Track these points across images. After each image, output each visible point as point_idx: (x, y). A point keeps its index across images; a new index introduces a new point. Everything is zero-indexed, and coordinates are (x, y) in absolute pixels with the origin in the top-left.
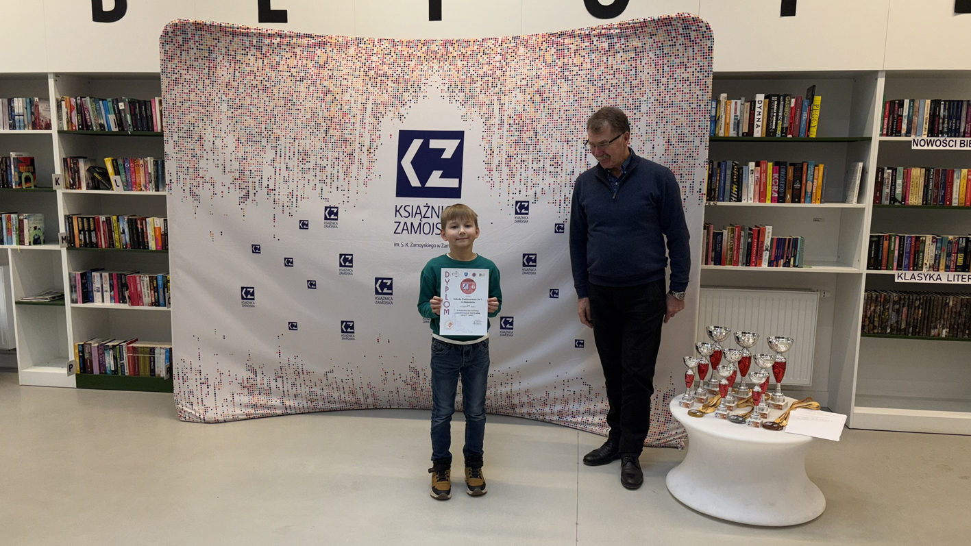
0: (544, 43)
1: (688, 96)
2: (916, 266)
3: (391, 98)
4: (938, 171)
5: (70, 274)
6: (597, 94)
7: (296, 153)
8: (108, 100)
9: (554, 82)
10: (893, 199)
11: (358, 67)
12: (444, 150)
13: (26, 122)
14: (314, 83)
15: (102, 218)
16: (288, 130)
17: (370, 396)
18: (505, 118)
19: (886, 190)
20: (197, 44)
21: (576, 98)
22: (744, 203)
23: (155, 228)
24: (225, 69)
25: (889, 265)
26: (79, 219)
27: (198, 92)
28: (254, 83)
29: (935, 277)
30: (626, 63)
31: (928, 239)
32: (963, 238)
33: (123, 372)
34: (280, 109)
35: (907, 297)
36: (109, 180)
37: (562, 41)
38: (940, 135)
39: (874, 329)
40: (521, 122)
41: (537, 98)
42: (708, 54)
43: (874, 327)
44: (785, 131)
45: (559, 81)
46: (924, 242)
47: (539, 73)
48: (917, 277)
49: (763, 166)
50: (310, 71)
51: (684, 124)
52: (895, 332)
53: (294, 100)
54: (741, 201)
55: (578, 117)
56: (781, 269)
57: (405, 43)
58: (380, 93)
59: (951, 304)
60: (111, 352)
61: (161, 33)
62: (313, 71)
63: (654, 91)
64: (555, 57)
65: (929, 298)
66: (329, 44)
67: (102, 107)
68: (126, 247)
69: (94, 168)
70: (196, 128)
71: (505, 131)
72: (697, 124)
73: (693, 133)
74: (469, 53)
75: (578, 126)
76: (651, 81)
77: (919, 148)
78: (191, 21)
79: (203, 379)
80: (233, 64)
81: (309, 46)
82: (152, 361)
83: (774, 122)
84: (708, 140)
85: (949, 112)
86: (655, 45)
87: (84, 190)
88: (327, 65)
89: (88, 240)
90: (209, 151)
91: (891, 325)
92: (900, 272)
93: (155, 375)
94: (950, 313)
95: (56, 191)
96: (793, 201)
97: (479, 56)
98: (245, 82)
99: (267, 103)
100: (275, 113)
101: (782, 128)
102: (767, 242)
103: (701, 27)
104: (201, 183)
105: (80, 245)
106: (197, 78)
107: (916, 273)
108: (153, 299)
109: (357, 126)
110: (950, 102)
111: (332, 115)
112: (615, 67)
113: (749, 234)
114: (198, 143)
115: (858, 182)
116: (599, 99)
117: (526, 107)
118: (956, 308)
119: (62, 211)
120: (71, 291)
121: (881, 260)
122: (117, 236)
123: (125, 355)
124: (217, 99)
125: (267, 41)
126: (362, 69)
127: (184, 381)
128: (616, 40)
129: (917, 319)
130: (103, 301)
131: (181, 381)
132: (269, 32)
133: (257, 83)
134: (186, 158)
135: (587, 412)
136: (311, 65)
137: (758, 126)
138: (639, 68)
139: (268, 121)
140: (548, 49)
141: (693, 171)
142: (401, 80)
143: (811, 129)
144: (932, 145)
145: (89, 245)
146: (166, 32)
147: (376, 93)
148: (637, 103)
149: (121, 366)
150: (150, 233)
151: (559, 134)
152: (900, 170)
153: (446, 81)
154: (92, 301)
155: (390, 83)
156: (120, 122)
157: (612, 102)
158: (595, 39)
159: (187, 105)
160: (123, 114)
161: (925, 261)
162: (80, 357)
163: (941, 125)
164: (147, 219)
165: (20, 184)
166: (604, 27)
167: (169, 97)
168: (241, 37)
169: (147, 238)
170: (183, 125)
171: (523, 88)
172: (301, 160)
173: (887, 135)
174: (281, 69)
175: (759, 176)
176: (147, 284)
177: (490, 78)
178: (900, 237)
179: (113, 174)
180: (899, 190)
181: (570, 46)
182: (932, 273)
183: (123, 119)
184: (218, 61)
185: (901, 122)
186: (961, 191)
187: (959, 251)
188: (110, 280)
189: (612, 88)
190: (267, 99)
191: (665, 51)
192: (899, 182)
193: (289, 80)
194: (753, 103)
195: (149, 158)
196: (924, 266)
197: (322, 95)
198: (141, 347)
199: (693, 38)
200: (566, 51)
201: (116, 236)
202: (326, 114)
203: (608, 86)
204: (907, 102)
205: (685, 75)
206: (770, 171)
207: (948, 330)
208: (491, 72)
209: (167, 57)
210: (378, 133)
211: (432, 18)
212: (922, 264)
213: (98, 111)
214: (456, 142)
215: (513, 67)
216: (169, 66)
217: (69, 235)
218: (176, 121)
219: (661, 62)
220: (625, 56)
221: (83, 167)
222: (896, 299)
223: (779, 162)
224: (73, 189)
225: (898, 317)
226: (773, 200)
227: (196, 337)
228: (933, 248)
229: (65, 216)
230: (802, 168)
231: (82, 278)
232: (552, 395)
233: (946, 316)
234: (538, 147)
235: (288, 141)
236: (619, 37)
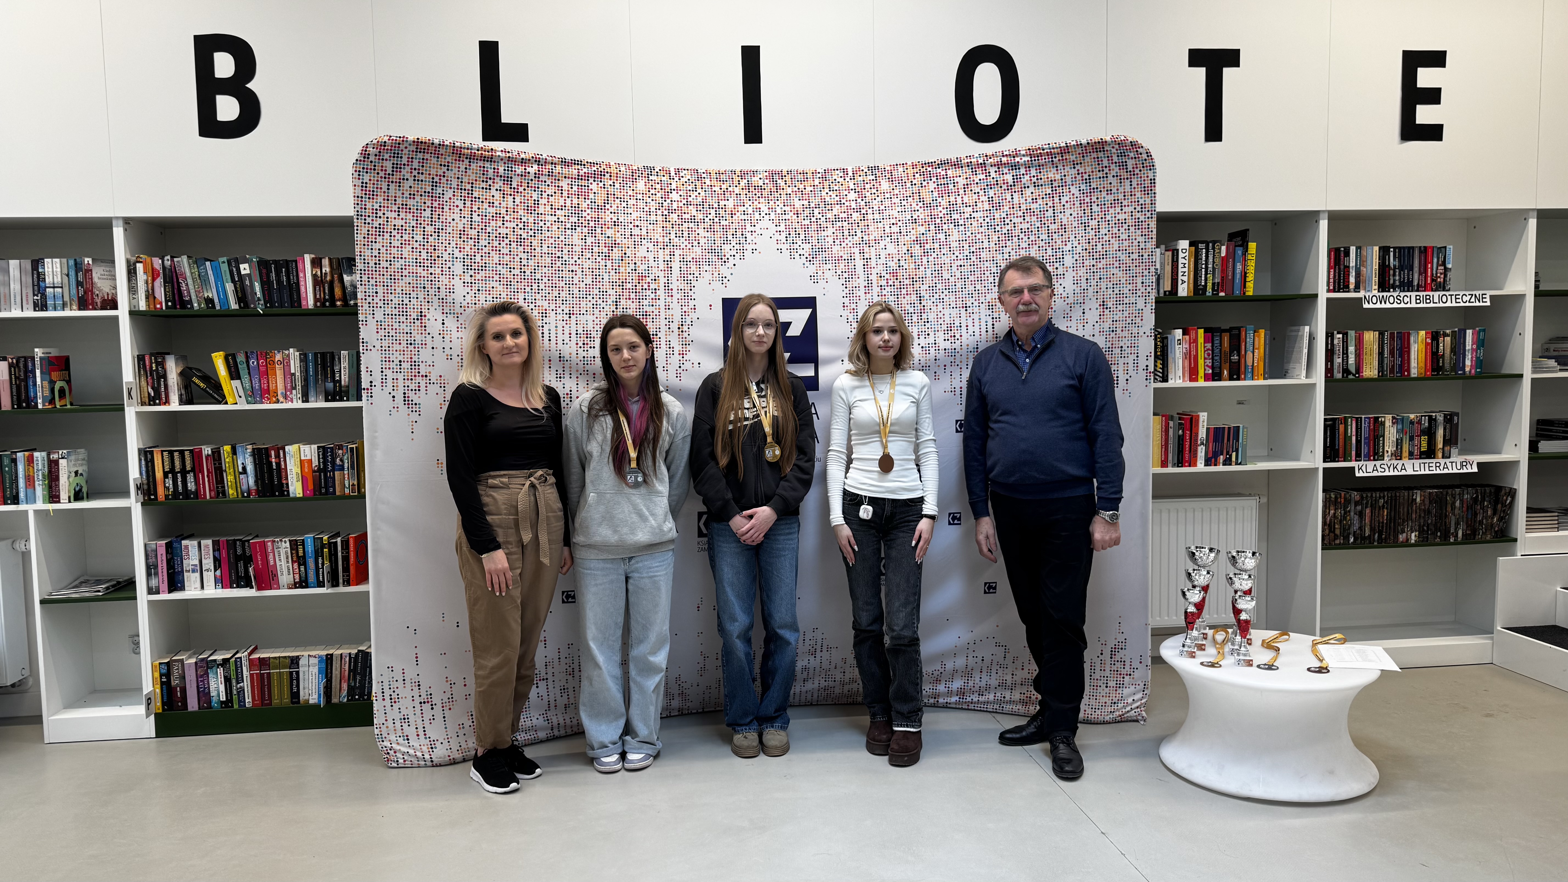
0: (917, 176)
1: (1126, 243)
2: (1376, 454)
3: (705, 253)
4: (1392, 334)
5: (145, 545)
6: (1002, 244)
7: (573, 335)
8: (221, 260)
9: (939, 229)
10: (1346, 371)
11: (653, 209)
12: (789, 324)
13: (67, 298)
14: (592, 232)
15: (207, 450)
16: (559, 302)
17: (676, 696)
18: (874, 277)
19: (1338, 360)
20: (415, 173)
21: (973, 249)
22: (1172, 383)
23: (301, 460)
24: (457, 210)
25: (1347, 455)
26: (165, 454)
27: (416, 245)
28: (503, 231)
29: (1399, 467)
30: (1040, 201)
31: (1388, 420)
32: (1425, 416)
33: (242, 701)
34: (545, 270)
35: (1369, 495)
36: (218, 387)
37: (943, 173)
38: (1392, 290)
39: (1335, 539)
40: (897, 283)
41: (917, 250)
42: (1150, 189)
43: (1336, 537)
44: (1216, 288)
45: (945, 227)
46: (1383, 424)
47: (915, 217)
48: (1379, 469)
49: (1193, 333)
50: (585, 214)
51: (1123, 281)
52: (1359, 541)
53: (566, 258)
54: (1167, 381)
55: (977, 274)
56: (1221, 468)
57: (714, 176)
58: (689, 246)
59: (1418, 500)
60: (220, 671)
61: (357, 156)
62: (588, 214)
63: (1081, 238)
64: (936, 194)
65: (1393, 495)
66: (607, 176)
67: (210, 272)
68: (249, 496)
69: (191, 369)
70: (414, 301)
71: (875, 294)
72: (1139, 280)
73: (1134, 292)
74: (809, 189)
75: (978, 287)
76: (1075, 224)
77: (1371, 306)
78: (411, 138)
79: (424, 696)
80: (468, 204)
81: (579, 177)
82: (294, 679)
83: (1203, 276)
84: (1154, 301)
85: (1400, 261)
86: (1079, 177)
87: (175, 406)
88: (608, 206)
89: (180, 488)
90: (436, 335)
91: (1354, 532)
92: (1361, 463)
93: (299, 702)
94: (1418, 511)
95: (123, 410)
96: (1231, 378)
97: (824, 194)
98: (489, 230)
99: (524, 262)
100: (538, 276)
101: (1213, 284)
102: (1202, 433)
103: (1141, 154)
104: (423, 385)
105: (166, 496)
106: (413, 223)
107: (1378, 463)
108: (297, 576)
109: (661, 293)
110: (1400, 248)
111: (623, 278)
112: (1023, 207)
113: (1180, 424)
114: (418, 323)
115: (1305, 351)
116: (1006, 250)
117: (902, 263)
118: (1424, 505)
119: (134, 441)
120: (149, 575)
121: (1338, 450)
122: (231, 478)
123: (246, 673)
124: (446, 256)
125: (519, 170)
126: (659, 212)
127: (393, 702)
128: (1023, 171)
129: (1383, 522)
130: (202, 587)
131: (388, 702)
132: (523, 156)
133: (508, 231)
134: (398, 347)
135: (1002, 685)
136: (585, 205)
137: (1183, 282)
138: (1059, 208)
139: (528, 289)
140: (925, 183)
141: (1136, 342)
142: (717, 227)
143: (1248, 284)
144: (1385, 303)
145: (181, 495)
146: (365, 154)
147: (683, 246)
148: (1059, 255)
149: (238, 693)
150: (293, 470)
151: (953, 298)
152: (1352, 334)
153: (782, 228)
154: (182, 588)
155: (701, 231)
156: (242, 296)
157: (1023, 253)
158: (993, 170)
159: (398, 265)
160: (247, 282)
161: (1386, 448)
162: (162, 683)
163: (1391, 277)
164: (287, 448)
165: (52, 401)
166: (1007, 153)
167: (368, 253)
168: (481, 163)
169: (287, 478)
170: (391, 297)
171: (894, 236)
172: (581, 344)
173: (1334, 291)
174: (541, 210)
175: (1187, 346)
176: (286, 553)
177: (845, 224)
178: (1357, 418)
179: (227, 378)
180: (1352, 360)
181: (956, 180)
182: (1395, 462)
183: (249, 290)
184: (446, 198)
185: (1349, 275)
186: (1420, 358)
187: (1423, 432)
188: (214, 551)
189: (1022, 236)
190: (524, 256)
191: (1094, 185)
192: (1352, 349)
193: (555, 228)
194: (1175, 253)
195: (291, 350)
196: (1386, 455)
197: (605, 250)
198: (275, 658)
199: (1130, 168)
200: (951, 186)
201: (229, 478)
202: (615, 277)
203: (1017, 232)
204: (1353, 249)
205: (1121, 217)
206: (1201, 340)
207: (1417, 533)
208: (845, 215)
209: (365, 193)
210: (692, 303)
211: (747, 141)
212: (1383, 452)
213: (203, 280)
214: (806, 313)
215: (876, 208)
216: (369, 206)
217: (145, 482)
218: (380, 290)
219: (1087, 200)
220: (1037, 192)
221: (173, 369)
222: (1358, 498)
223: (1211, 328)
224: (155, 404)
225: (1361, 522)
226: (1207, 378)
227: (411, 629)
228: (1393, 430)
229: (140, 450)
230: (1239, 335)
231: (167, 552)
232: (950, 666)
233: (1414, 516)
234: (924, 316)
235: (560, 317)
236: (1028, 167)
